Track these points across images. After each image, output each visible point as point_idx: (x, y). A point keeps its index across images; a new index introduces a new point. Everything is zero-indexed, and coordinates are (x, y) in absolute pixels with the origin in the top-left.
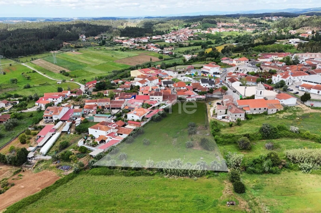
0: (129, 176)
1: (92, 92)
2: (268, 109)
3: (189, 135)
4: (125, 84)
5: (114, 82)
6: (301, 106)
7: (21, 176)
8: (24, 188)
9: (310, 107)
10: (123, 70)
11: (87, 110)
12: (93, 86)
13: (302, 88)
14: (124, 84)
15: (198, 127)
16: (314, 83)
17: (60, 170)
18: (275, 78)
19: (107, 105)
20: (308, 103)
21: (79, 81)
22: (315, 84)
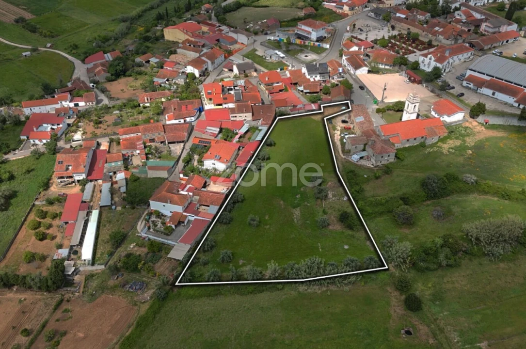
0: (246, 295)
1: (105, 82)
2: (426, 138)
3: (316, 200)
4: (165, 67)
5: (141, 60)
6: (471, 123)
7: (66, 311)
8: (84, 338)
9: (482, 124)
10: (139, 14)
11: (128, 151)
12: (103, 69)
13: (467, 83)
14: (162, 68)
15: (328, 183)
16: (487, 75)
17: (128, 291)
18: (424, 60)
19: (160, 136)
20: (481, 119)
21: (65, 49)
22: (488, 78)
